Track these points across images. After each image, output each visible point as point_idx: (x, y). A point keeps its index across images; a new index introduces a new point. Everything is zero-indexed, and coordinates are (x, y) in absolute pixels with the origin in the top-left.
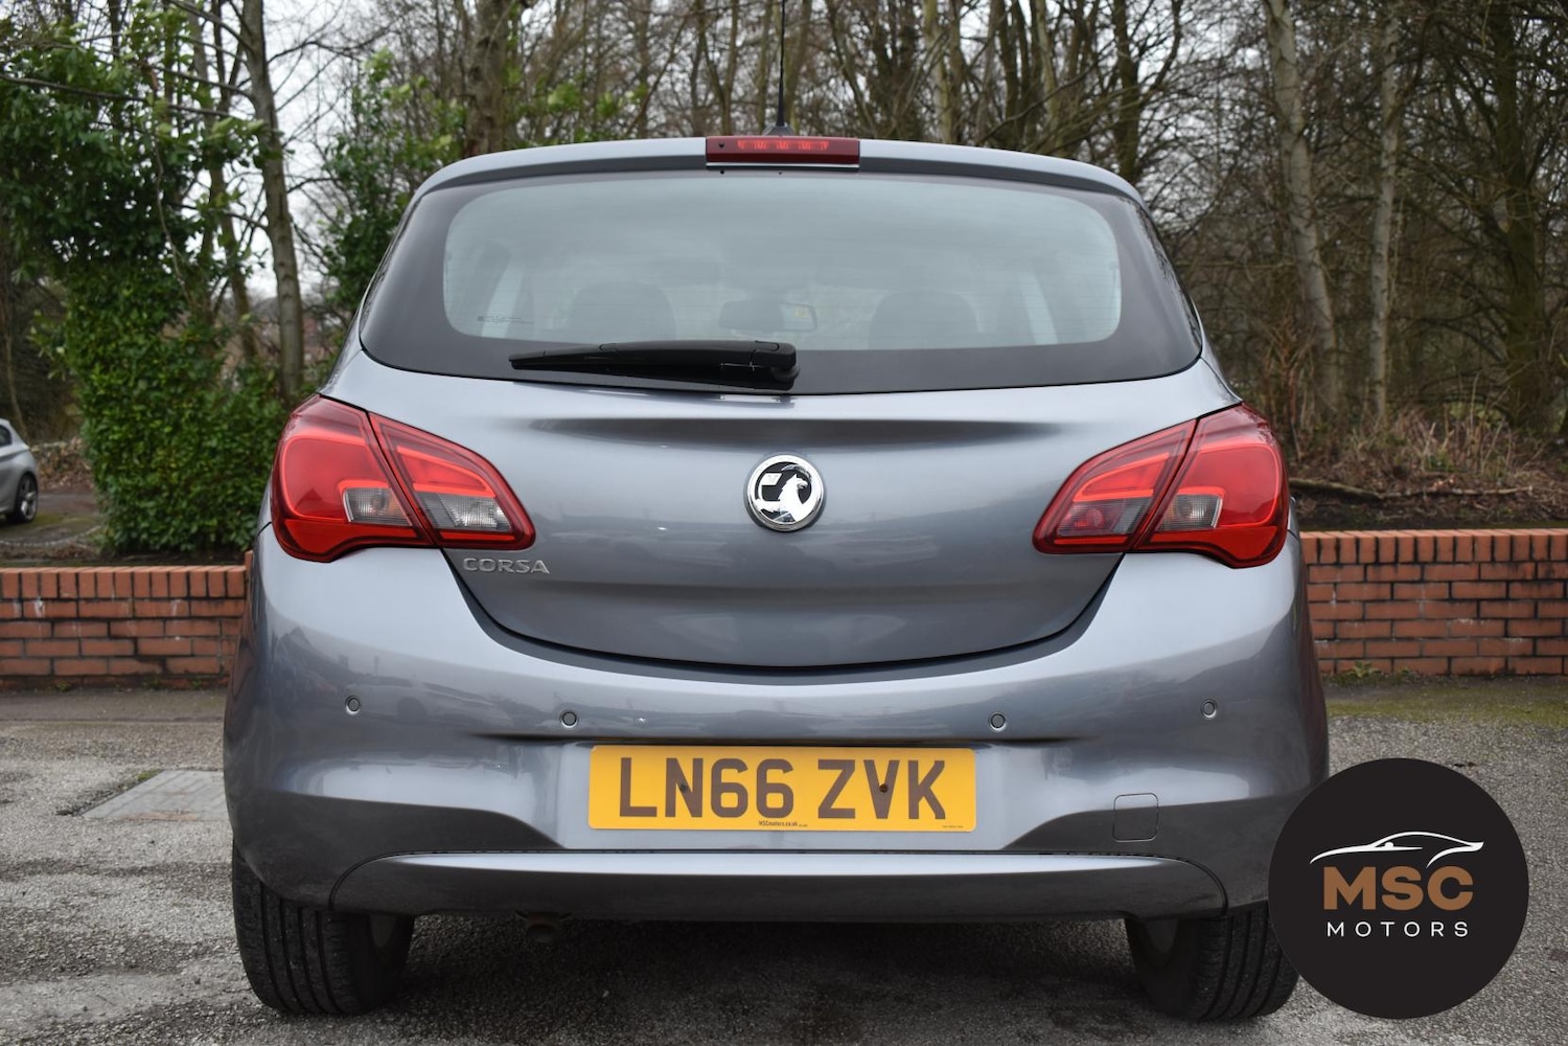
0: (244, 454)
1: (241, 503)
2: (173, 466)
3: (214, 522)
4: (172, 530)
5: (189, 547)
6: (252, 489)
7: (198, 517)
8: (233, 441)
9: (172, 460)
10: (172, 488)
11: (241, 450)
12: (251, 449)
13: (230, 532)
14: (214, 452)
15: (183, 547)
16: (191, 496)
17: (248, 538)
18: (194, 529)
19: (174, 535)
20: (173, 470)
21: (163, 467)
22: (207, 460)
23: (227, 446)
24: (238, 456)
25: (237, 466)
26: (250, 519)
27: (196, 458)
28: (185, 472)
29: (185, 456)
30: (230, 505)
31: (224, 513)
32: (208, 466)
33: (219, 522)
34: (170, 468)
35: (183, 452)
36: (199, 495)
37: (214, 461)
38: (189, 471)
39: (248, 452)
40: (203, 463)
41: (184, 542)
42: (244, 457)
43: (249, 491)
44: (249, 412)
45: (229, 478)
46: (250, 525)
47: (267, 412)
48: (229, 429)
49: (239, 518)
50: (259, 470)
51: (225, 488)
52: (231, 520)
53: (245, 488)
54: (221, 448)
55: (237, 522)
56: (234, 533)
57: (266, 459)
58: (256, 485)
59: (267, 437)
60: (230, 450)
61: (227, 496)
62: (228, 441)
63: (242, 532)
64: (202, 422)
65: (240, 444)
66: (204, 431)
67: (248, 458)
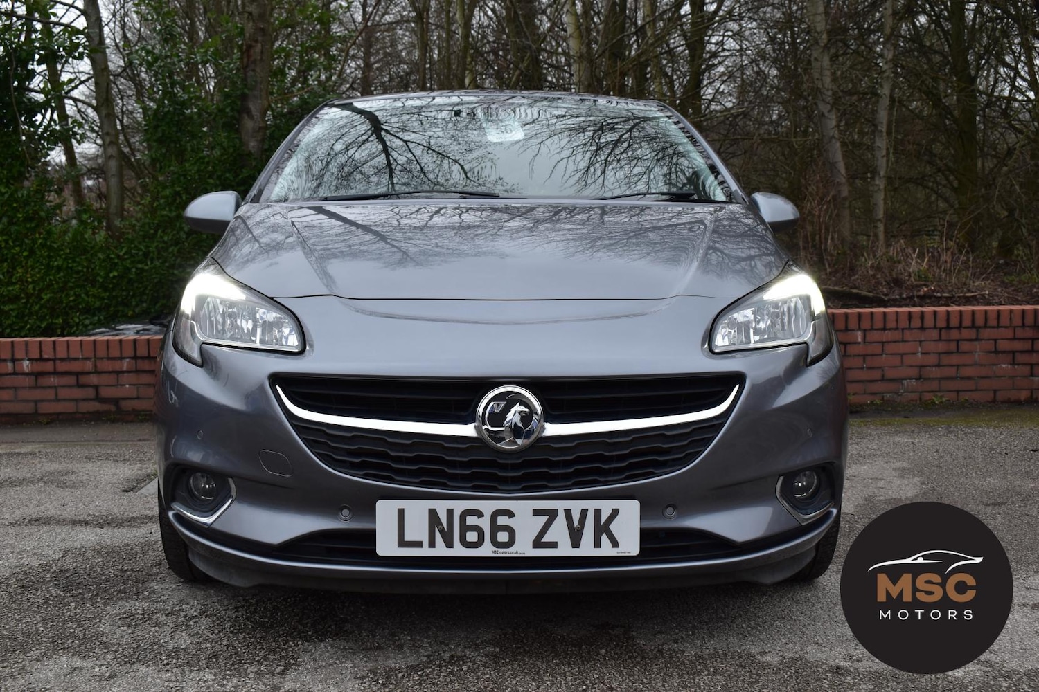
0: (82, 271)
1: (80, 307)
2: (29, 280)
6: (88, 296)
8: (74, 262)
9: (29, 275)
10: (28, 297)
11: (80, 268)
12: (88, 268)
13: (72, 327)
14: (59, 269)
16: (43, 302)
21: (22, 281)
22: (54, 275)
23: (70, 265)
24: (78, 272)
25: (77, 280)
26: (87, 318)
27: (46, 274)
28: (39, 284)
29: (38, 273)
30: (71, 308)
32: (55, 279)
33: (64, 321)
34: (27, 282)
35: (37, 270)
36: (48, 301)
37: (59, 276)
38: (41, 284)
39: (85, 270)
40: (51, 277)
42: (82, 274)
43: (86, 298)
44: (86, 239)
45: (72, 288)
46: (87, 322)
47: (98, 240)
48: (70, 253)
49: (78, 318)
50: (93, 283)
51: (68, 296)
52: (72, 319)
53: (83, 295)
54: (65, 266)
55: (77, 320)
56: (75, 329)
57: (98, 275)
58: (91, 293)
59: (99, 259)
60: (71, 268)
61: (70, 302)
62: (70, 261)
63: (80, 327)
64: (50, 248)
65: (79, 264)
66: (51, 254)
67: (85, 274)
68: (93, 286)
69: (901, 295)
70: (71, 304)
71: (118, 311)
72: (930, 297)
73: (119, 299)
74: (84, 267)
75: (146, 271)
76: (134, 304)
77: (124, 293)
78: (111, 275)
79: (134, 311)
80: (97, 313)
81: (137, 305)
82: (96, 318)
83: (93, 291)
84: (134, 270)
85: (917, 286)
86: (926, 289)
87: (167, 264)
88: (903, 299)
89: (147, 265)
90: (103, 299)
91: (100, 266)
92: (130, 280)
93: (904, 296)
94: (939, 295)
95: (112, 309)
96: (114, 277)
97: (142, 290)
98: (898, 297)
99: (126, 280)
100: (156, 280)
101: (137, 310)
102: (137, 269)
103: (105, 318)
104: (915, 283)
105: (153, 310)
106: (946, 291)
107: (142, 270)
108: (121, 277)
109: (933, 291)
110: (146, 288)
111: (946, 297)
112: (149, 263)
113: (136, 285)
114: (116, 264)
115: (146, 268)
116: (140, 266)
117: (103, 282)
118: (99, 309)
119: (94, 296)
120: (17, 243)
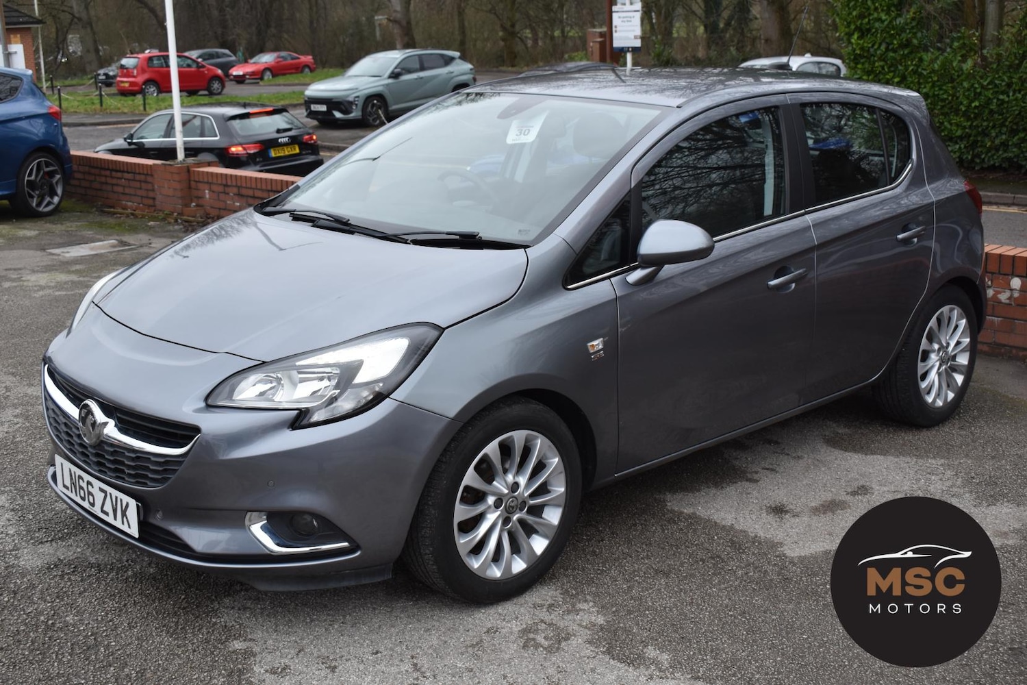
0: (948, 99)
1: (943, 134)
6: (951, 124)
8: (941, 89)
11: (945, 96)
12: (953, 96)
23: (936, 93)
24: (944, 100)
25: (943, 107)
39: (950, 98)
42: (947, 102)
43: (949, 126)
44: (953, 69)
47: (965, 68)
48: (938, 81)
50: (957, 112)
54: (931, 94)
57: (961, 103)
58: (954, 121)
59: (964, 88)
62: (937, 89)
64: (920, 75)
65: (946, 91)
66: (921, 81)
67: (950, 103)
68: (957, 115)
71: (978, 141)
73: (980, 129)
74: (950, 95)
75: (1007, 102)
76: (993, 134)
77: (985, 124)
78: (974, 105)
79: (993, 142)
80: (958, 141)
81: (996, 136)
82: (957, 146)
83: (955, 119)
84: (995, 101)
89: (1008, 96)
90: (965, 128)
91: (964, 95)
92: (991, 111)
95: (972, 138)
96: (976, 107)
97: (1002, 121)
99: (987, 110)
100: (1016, 112)
101: (997, 141)
102: (998, 99)
103: (965, 147)
105: (1011, 143)
107: (1004, 101)
108: (982, 107)
110: (1006, 120)
112: (1011, 94)
113: (996, 116)
114: (979, 94)
115: (1008, 99)
116: (1001, 97)
117: (966, 110)
118: (961, 138)
119: (958, 125)
120: (892, 69)
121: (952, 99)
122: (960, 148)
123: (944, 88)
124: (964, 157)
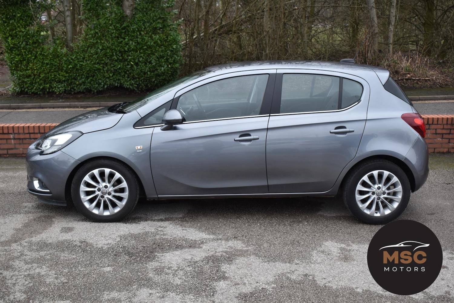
0: (57, 65)
2: (35, 68)
3: (48, 86)
4: (35, 88)
5: (41, 93)
6: (60, 75)
7: (43, 84)
8: (53, 61)
9: (35, 67)
10: (35, 75)
11: (56, 64)
12: (59, 64)
13: (53, 88)
14: (47, 64)
15: (39, 93)
16: (41, 78)
17: (59, 90)
18: (41, 87)
19: (35, 89)
20: (36, 70)
21: (32, 69)
22: (45, 66)
24: (55, 65)
25: (55, 68)
26: (59, 85)
27: (42, 66)
28: (39, 70)
29: (39, 66)
30: (53, 80)
31: (51, 83)
32: (46, 69)
33: (50, 85)
34: (34, 69)
35: (38, 64)
36: (43, 77)
37: (47, 67)
38: (40, 70)
39: (58, 64)
40: (44, 68)
41: (39, 91)
43: (59, 76)
44: (58, 52)
45: (52, 72)
46: (59, 86)
47: (63, 52)
48: (52, 57)
49: (56, 84)
50: (62, 70)
51: (51, 75)
52: (53, 85)
53: (57, 75)
54: (50, 63)
55: (55, 85)
56: (54, 89)
57: (64, 67)
58: (61, 74)
59: (64, 60)
60: (52, 64)
61: (52, 78)
63: (57, 88)
64: (43, 55)
65: (56, 62)
66: (44, 58)
67: (58, 66)
68: (62, 71)
69: (398, 78)
70: (53, 79)
71: (72, 82)
72: (410, 79)
73: (73, 77)
74: (58, 63)
75: (84, 65)
76: (79, 79)
77: (75, 74)
78: (69, 67)
79: (79, 82)
81: (80, 79)
82: (63, 85)
83: (62, 73)
84: (79, 65)
85: (405, 74)
86: (409, 75)
87: (92, 63)
88: (399, 80)
89: (84, 63)
90: (66, 77)
91: (65, 63)
92: (77, 69)
93: (400, 79)
94: (414, 78)
95: (70, 81)
96: (70, 68)
97: (82, 73)
98: (397, 79)
99: (75, 69)
100: (88, 69)
101: (80, 82)
102: (80, 64)
103: (67, 85)
104: (404, 73)
105: (87, 82)
106: (417, 76)
107: (82, 65)
108: (73, 68)
109: (412, 76)
110: (84, 72)
111: (417, 80)
112: (85, 62)
113: (79, 71)
114: (71, 62)
115: (84, 64)
116: (81, 63)
117: (66, 69)
118: (64, 81)
119: (62, 76)
120: (30, 53)
121: (59, 65)
122: (64, 85)
123: (55, 60)
124: (67, 89)
